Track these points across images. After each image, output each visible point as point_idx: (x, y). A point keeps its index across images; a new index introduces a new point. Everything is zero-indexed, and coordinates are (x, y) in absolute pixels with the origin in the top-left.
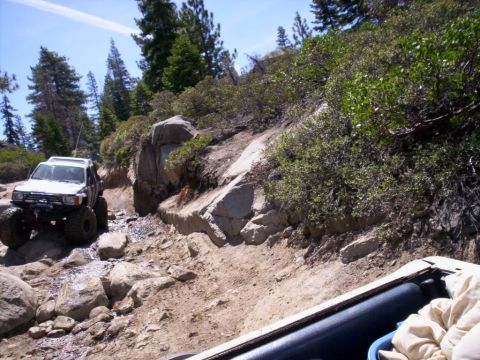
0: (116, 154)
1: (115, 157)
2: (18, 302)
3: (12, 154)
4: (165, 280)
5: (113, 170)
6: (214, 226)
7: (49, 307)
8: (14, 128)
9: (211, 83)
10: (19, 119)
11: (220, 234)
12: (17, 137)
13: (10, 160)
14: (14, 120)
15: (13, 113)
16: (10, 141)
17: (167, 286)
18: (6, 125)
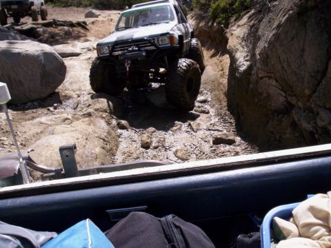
0: (214, 6)
1: (211, 10)
5: (202, 24)
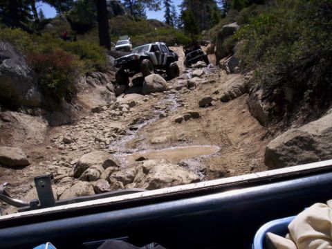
2: (161, 83)
3: (167, 32)
4: (205, 81)
6: (228, 68)
7: (170, 87)
8: (171, 14)
9: (236, 13)
10: (174, 8)
11: (228, 70)
12: (171, 20)
13: (166, 35)
14: (171, 9)
15: (171, 4)
16: (168, 22)
17: (205, 83)
18: (166, 12)
